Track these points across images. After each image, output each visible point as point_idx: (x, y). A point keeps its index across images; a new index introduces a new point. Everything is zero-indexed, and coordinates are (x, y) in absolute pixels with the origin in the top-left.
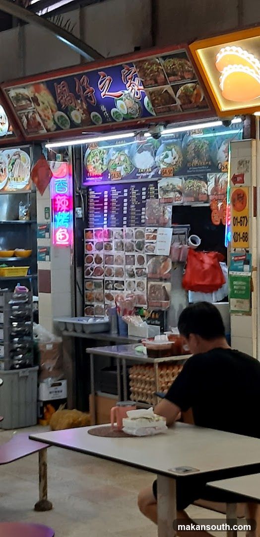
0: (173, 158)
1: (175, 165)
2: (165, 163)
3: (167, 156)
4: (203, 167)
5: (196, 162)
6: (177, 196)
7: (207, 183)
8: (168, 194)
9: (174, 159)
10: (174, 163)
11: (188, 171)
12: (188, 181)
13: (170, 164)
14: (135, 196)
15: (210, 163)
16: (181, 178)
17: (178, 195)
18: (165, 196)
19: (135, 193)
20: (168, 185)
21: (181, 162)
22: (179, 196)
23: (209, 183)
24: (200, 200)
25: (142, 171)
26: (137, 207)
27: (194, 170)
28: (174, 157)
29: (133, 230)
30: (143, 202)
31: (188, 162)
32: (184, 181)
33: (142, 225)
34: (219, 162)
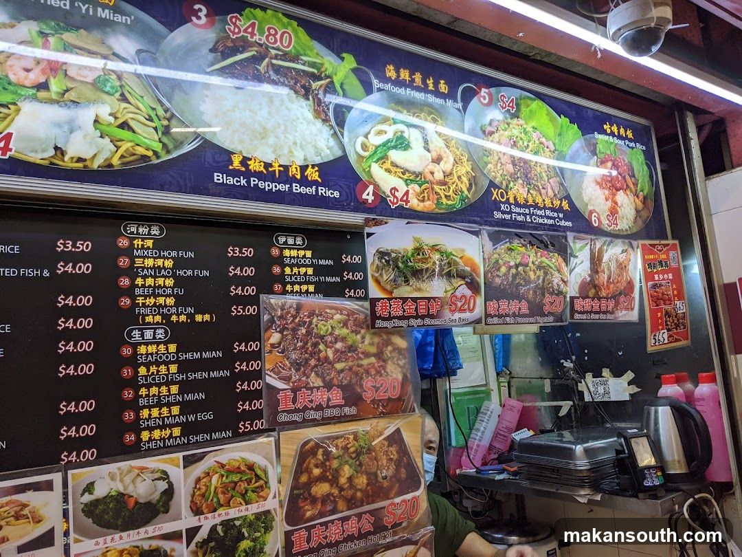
0: (429, 156)
1: (443, 183)
2: (394, 165)
3: (401, 143)
4: (548, 213)
5: (519, 191)
6: (458, 293)
7: (566, 261)
8: (423, 285)
9: (438, 160)
10: (439, 176)
11: (498, 215)
12: (502, 248)
13: (418, 175)
14: (170, 282)
15: (566, 206)
16: (476, 233)
17: (464, 290)
18: (405, 291)
19: (169, 264)
20: (418, 250)
21: (465, 179)
22: (468, 293)
23: (573, 261)
24: (547, 309)
25: (254, 166)
26: (181, 335)
27: (519, 214)
28: (434, 155)
29: (177, 473)
30: (236, 311)
31: (492, 184)
32: (489, 245)
33: (243, 426)
34: (590, 208)
